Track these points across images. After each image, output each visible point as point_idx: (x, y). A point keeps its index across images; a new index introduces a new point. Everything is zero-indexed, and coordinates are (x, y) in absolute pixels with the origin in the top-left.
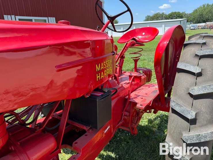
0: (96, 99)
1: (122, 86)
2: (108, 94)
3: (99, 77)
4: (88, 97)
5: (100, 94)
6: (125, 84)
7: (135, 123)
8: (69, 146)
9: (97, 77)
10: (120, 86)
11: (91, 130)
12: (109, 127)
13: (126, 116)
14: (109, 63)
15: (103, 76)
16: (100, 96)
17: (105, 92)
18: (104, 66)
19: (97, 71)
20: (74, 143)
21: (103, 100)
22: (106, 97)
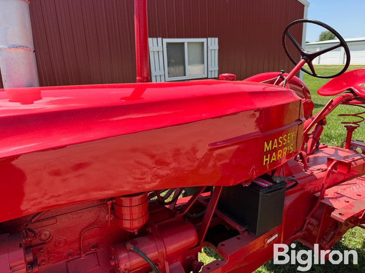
0: (259, 191)
1: (312, 174)
2: (279, 187)
3: (268, 159)
4: (247, 186)
5: (267, 185)
6: (318, 170)
7: (328, 240)
8: (213, 246)
9: (265, 160)
10: (308, 173)
11: (246, 233)
12: (277, 236)
13: (312, 225)
14: (289, 138)
15: (275, 159)
16: (266, 187)
17: (275, 183)
18: (279, 143)
19: (265, 151)
20: (220, 244)
21: (269, 194)
22: (275, 190)
